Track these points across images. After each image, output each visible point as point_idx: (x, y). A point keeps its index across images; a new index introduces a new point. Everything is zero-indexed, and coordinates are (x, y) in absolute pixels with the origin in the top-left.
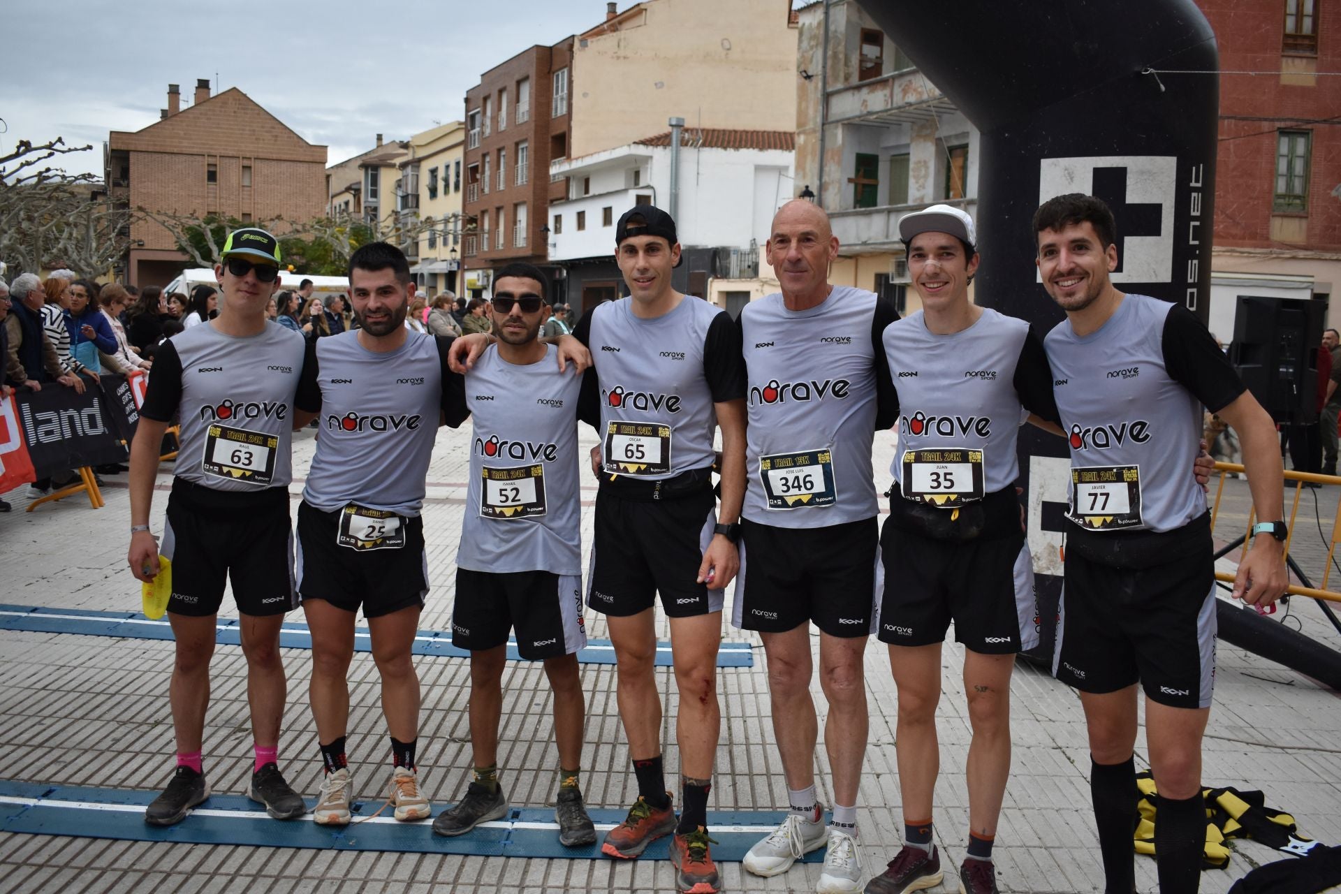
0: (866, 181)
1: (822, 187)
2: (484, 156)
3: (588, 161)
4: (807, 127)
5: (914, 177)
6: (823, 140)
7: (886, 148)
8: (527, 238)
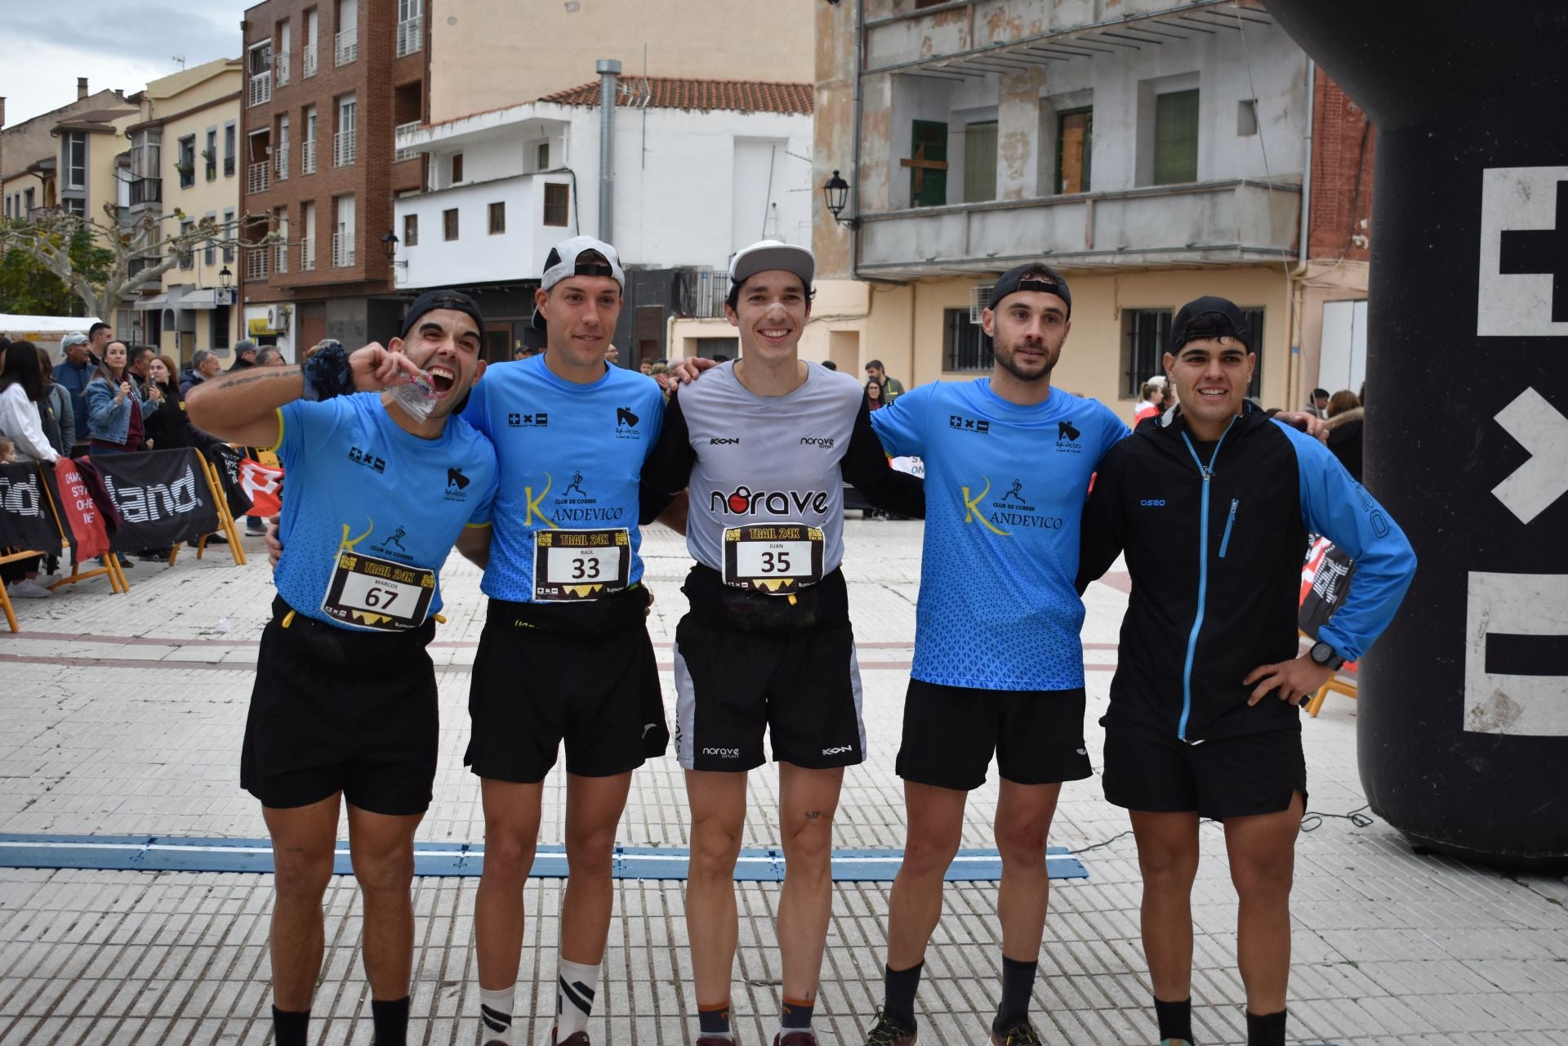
0: (928, 164)
1: (859, 173)
2: (279, 117)
3: (462, 128)
4: (834, 79)
5: (1006, 158)
6: (860, 99)
7: (958, 113)
8: (357, 252)
